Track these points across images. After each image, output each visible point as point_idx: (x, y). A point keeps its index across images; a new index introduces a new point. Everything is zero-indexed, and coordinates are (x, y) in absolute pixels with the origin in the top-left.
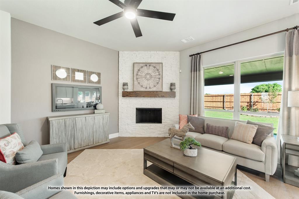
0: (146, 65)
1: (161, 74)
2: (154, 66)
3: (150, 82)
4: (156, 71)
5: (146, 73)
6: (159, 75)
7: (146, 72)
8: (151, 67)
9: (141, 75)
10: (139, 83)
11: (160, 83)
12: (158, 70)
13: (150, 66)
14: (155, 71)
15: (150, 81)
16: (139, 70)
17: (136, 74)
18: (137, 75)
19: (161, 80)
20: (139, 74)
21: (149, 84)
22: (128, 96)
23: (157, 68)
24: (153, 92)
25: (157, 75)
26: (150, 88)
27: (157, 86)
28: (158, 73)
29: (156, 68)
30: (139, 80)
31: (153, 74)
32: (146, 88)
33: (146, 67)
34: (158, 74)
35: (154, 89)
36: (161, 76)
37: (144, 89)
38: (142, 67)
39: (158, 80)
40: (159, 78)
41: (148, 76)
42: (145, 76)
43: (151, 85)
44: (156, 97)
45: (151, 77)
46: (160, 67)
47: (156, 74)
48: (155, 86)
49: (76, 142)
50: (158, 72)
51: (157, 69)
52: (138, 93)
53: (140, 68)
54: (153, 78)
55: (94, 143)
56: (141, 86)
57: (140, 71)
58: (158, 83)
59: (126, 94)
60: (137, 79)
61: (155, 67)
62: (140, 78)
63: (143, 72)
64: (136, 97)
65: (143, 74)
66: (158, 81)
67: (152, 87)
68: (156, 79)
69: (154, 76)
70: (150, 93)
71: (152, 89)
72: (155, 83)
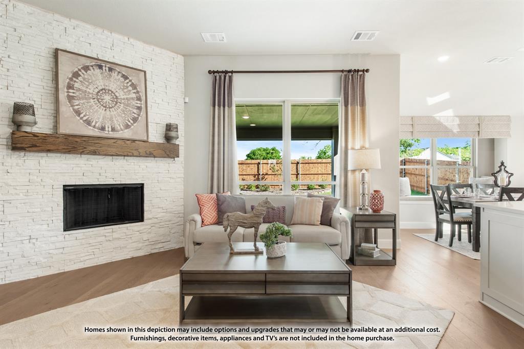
0: (100, 67)
1: (143, 98)
2: (123, 75)
4: (130, 88)
5: (100, 88)
6: (139, 99)
7: (101, 84)
8: (114, 74)
9: (84, 89)
10: (78, 113)
11: (142, 119)
12: (134, 86)
13: (111, 70)
14: (127, 87)
15: (113, 112)
16: (76, 75)
17: (66, 84)
18: (70, 87)
19: (143, 113)
20: (76, 85)
21: (111, 119)
23: (133, 81)
24: (124, 140)
25: (132, 99)
26: (113, 130)
27: (132, 127)
28: (134, 93)
29: (130, 81)
30: (76, 102)
31: (121, 94)
32: (103, 129)
33: (98, 71)
34: (134, 95)
35: (126, 134)
36: (143, 102)
37: (96, 130)
38: (86, 68)
39: (135, 111)
40: (139, 108)
41: (107, 98)
42: (97, 95)
43: (115, 122)
44: (133, 155)
45: (116, 101)
46: (139, 81)
47: (131, 96)
48: (127, 127)
50: (135, 91)
51: (133, 83)
53: (80, 70)
54: (122, 105)
56: (84, 121)
57: (80, 78)
58: (135, 120)
60: (70, 98)
61: (125, 77)
62: (80, 99)
63: (90, 83)
65: (92, 90)
66: (136, 116)
67: (119, 128)
68: (131, 109)
69: (124, 99)
70: (115, 144)
71: (120, 132)
72: (127, 119)
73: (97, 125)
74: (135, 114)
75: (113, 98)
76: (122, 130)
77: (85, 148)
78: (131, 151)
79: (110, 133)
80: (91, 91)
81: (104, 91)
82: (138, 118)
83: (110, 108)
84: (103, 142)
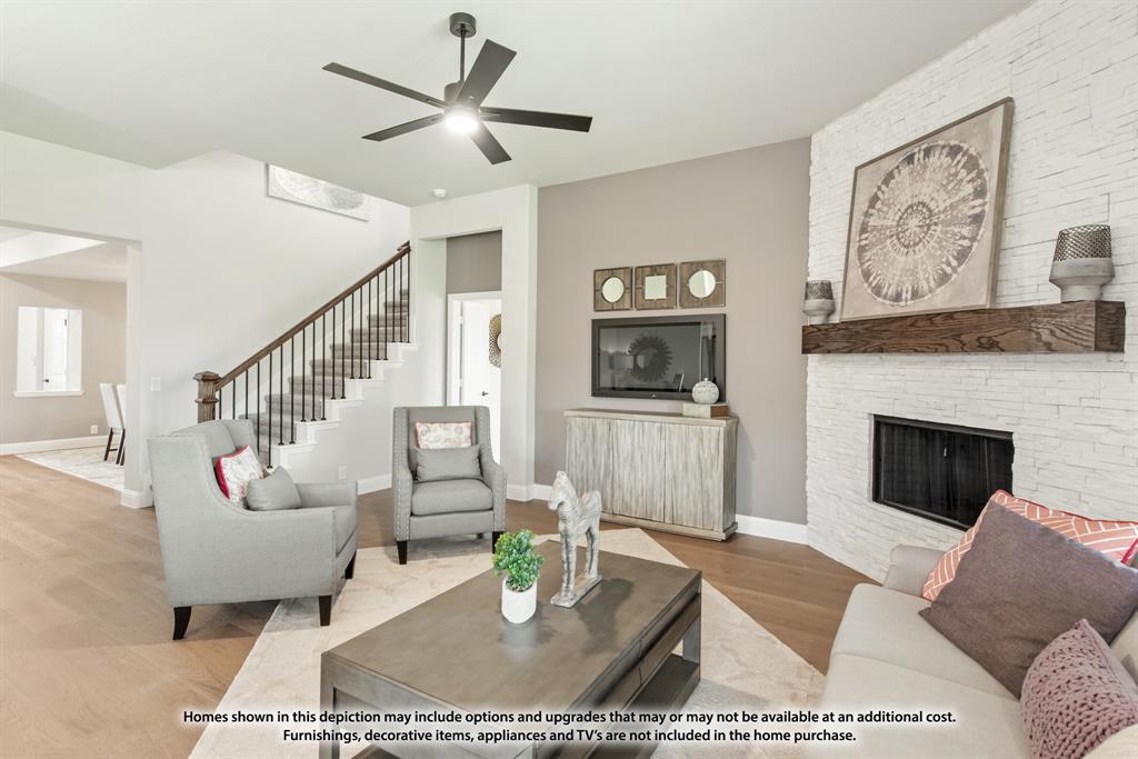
0: (910, 159)
1: (992, 184)
2: (951, 148)
3: (918, 256)
4: (963, 174)
5: (903, 208)
6: (980, 193)
7: (905, 199)
8: (934, 160)
9: (881, 223)
12: (972, 163)
13: (928, 152)
14: (956, 175)
15: (920, 253)
16: (874, 200)
17: (859, 226)
18: (863, 230)
20: (872, 222)
21: (914, 273)
22: (818, 346)
23: (972, 151)
24: (929, 317)
25: (964, 200)
26: (916, 295)
27: (954, 276)
28: (972, 180)
29: (966, 153)
30: (868, 255)
31: (941, 202)
32: (897, 297)
33: (905, 170)
34: (969, 189)
35: (940, 300)
36: (992, 195)
37: (887, 302)
38: (890, 176)
39: (966, 231)
40: (977, 219)
41: (913, 223)
42: (898, 225)
43: (921, 275)
44: (948, 351)
45: (929, 218)
46: (988, 140)
47: (961, 194)
48: (944, 278)
49: (617, 493)
50: (973, 175)
51: (971, 157)
52: (859, 328)
53: (879, 188)
54: (939, 228)
55: (667, 520)
56: (873, 289)
57: (878, 205)
58: (962, 256)
59: (815, 340)
60: (862, 250)
61: (954, 151)
62: (874, 245)
63: (889, 206)
64: (850, 352)
65: (891, 219)
66: (966, 243)
67: (926, 288)
68: (956, 230)
69: (945, 210)
70: (914, 329)
71: (926, 298)
72: (944, 260)
73: (890, 293)
74: (965, 238)
75: (925, 218)
76: (931, 292)
77: (868, 343)
78: (944, 341)
79: (909, 302)
80: (888, 223)
81: (909, 211)
82: (970, 248)
83: (916, 244)
84: (893, 327)
